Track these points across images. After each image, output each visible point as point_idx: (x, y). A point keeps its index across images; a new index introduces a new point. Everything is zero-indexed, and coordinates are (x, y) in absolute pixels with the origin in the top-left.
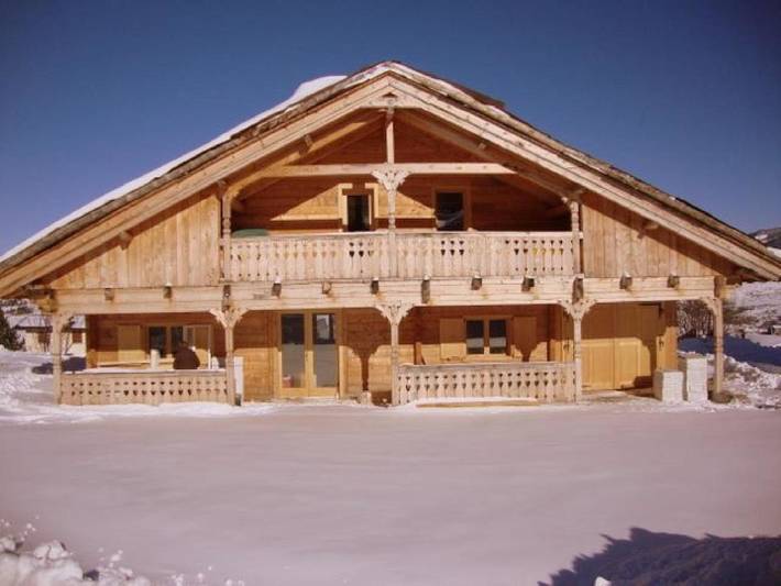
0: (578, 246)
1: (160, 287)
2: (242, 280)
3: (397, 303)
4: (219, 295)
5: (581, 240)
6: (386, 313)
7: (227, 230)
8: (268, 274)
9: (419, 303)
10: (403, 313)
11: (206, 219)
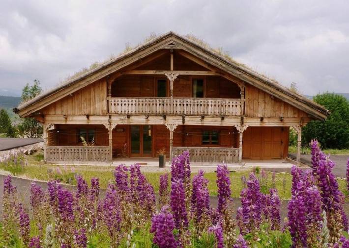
0: (243, 104)
1: (85, 115)
2: (115, 113)
3: (172, 124)
4: (107, 118)
5: (244, 102)
6: (169, 127)
7: (110, 94)
8: (125, 111)
9: (181, 123)
10: (175, 127)
11: (102, 90)
